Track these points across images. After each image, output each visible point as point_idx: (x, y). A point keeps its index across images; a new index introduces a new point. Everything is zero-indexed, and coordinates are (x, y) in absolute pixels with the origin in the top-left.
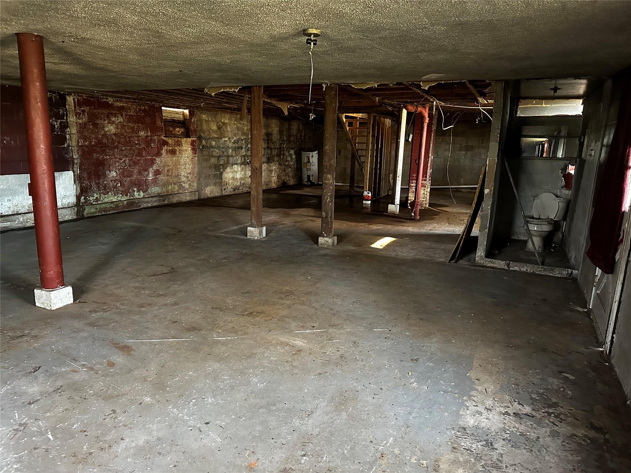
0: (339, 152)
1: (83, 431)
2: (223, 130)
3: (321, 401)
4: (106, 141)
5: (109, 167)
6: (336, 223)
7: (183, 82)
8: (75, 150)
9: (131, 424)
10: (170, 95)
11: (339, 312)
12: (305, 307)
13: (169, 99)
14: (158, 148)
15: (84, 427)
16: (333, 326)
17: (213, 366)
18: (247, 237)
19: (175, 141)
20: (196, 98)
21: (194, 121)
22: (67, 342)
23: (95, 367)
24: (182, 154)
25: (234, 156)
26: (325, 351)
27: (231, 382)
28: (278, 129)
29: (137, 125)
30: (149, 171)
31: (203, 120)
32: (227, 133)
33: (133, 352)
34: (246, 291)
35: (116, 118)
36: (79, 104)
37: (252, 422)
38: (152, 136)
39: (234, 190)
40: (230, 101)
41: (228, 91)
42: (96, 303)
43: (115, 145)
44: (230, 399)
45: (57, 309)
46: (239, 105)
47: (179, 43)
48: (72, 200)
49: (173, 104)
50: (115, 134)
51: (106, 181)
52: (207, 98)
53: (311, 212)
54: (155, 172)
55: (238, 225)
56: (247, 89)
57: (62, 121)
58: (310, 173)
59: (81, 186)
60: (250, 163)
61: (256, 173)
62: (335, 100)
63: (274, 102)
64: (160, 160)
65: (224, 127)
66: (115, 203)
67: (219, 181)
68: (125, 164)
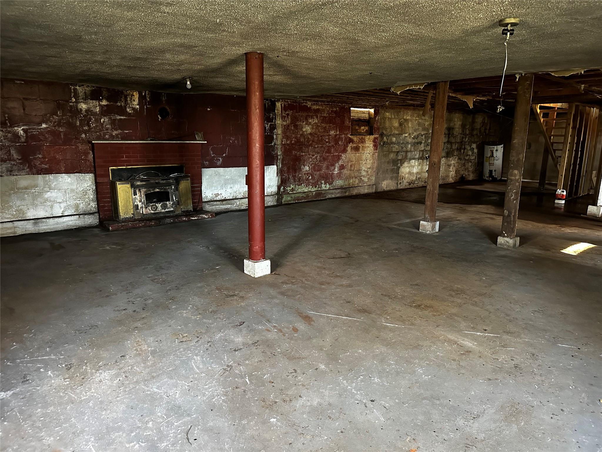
0: (529, 146)
1: (271, 382)
2: (405, 126)
3: (489, 407)
4: (303, 140)
5: (304, 162)
6: (520, 223)
7: (372, 84)
8: (279, 148)
9: (308, 385)
10: (359, 96)
11: (517, 319)
12: (477, 308)
13: (358, 100)
14: (345, 145)
15: (272, 379)
16: (508, 333)
17: (380, 349)
18: (419, 230)
19: (360, 139)
20: (382, 97)
21: (378, 119)
22: (264, 306)
23: (283, 330)
24: (364, 151)
25: (413, 151)
26: (496, 358)
27: (396, 368)
28: (461, 123)
29: (328, 125)
30: (335, 166)
31: (386, 118)
32: (408, 129)
33: (313, 322)
34: (415, 283)
35: (312, 120)
36: (285, 108)
37: (415, 410)
38: (340, 135)
39: (410, 184)
40: (414, 98)
41: (413, 88)
42: (287, 276)
43: (310, 143)
44: (395, 383)
45: (258, 277)
46: (423, 101)
47: (373, 47)
48: (274, 189)
49: (360, 105)
50: (311, 134)
51: (301, 174)
52: (393, 97)
53: (490, 209)
54: (340, 167)
55: (410, 218)
56: (433, 86)
57: (271, 123)
58: (492, 168)
59: (282, 178)
60: (429, 158)
61: (434, 168)
62: (529, 90)
63: (459, 96)
64: (345, 156)
65: (405, 124)
66: (306, 193)
67: (396, 176)
68: (317, 160)
